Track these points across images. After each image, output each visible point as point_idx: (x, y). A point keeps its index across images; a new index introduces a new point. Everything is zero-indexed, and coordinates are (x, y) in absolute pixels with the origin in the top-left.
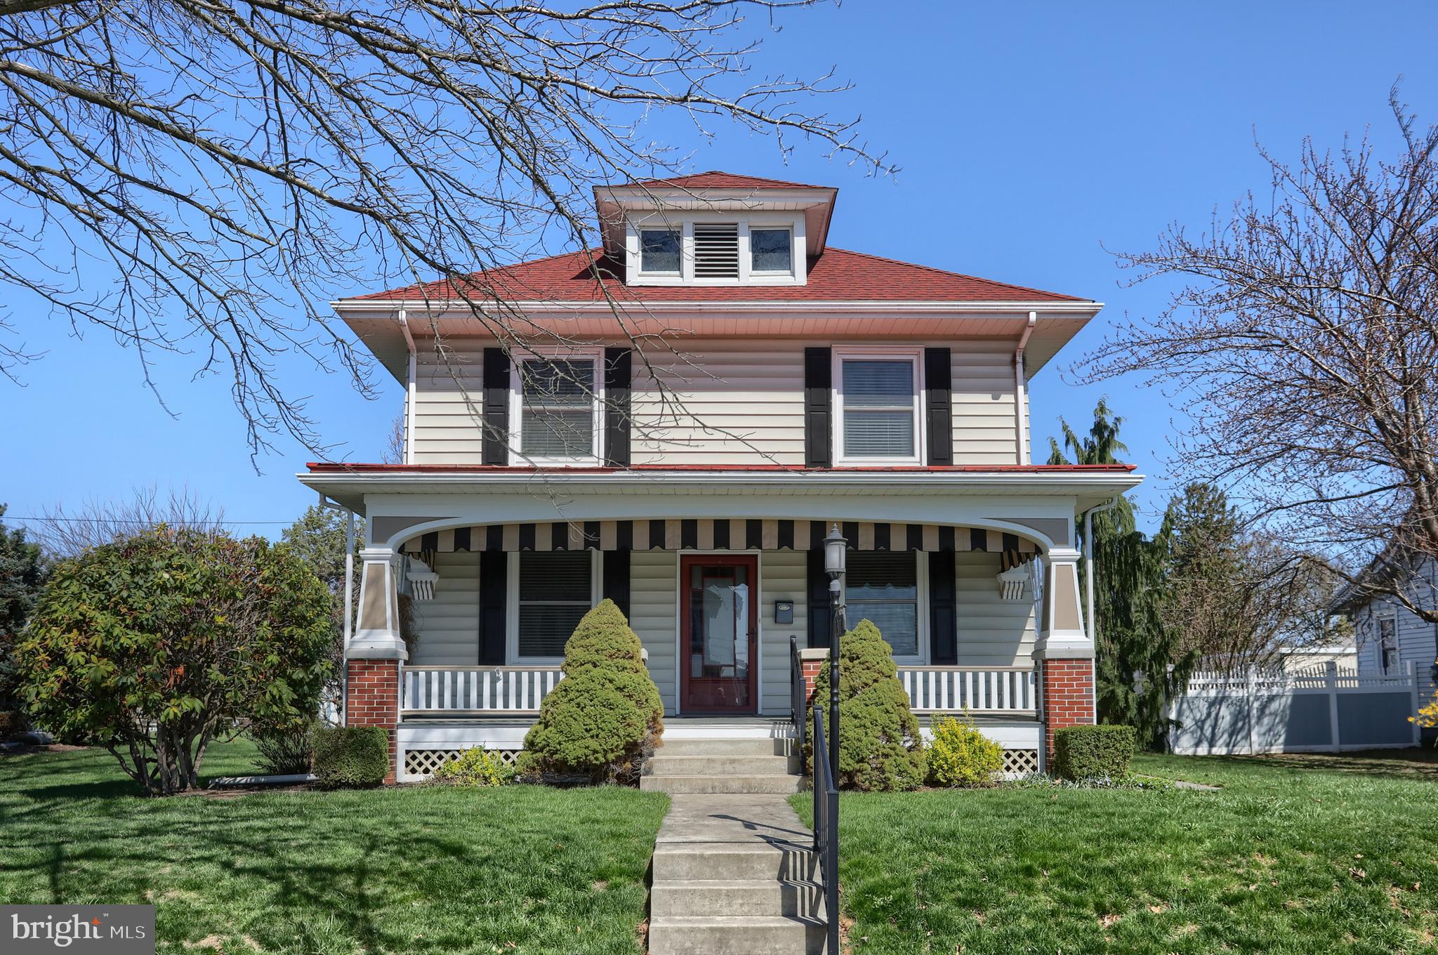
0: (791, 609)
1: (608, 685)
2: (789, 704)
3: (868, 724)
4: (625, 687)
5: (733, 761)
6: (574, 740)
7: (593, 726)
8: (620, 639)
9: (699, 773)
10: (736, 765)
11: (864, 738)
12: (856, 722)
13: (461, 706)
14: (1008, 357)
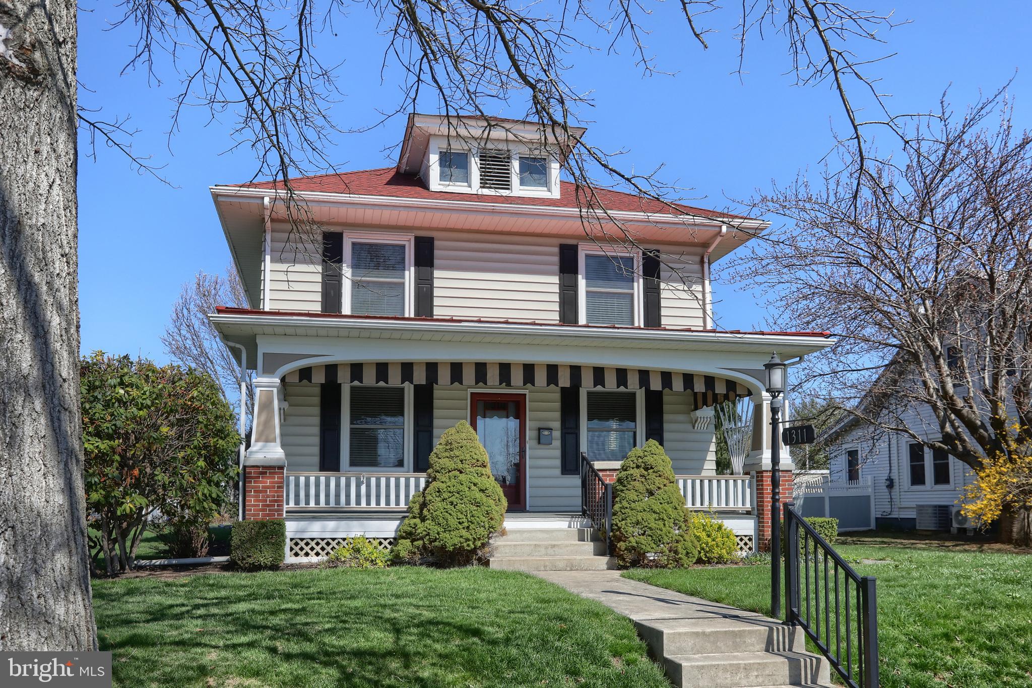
0: (551, 434)
1: (473, 488)
2: (579, 501)
3: (665, 518)
4: (486, 489)
5: (554, 546)
6: (450, 531)
7: (464, 520)
8: (477, 452)
9: (528, 555)
10: (556, 549)
11: (664, 529)
12: (655, 516)
13: (332, 503)
14: (698, 259)
